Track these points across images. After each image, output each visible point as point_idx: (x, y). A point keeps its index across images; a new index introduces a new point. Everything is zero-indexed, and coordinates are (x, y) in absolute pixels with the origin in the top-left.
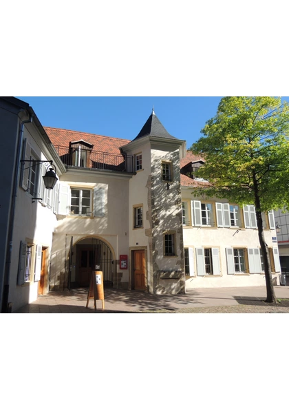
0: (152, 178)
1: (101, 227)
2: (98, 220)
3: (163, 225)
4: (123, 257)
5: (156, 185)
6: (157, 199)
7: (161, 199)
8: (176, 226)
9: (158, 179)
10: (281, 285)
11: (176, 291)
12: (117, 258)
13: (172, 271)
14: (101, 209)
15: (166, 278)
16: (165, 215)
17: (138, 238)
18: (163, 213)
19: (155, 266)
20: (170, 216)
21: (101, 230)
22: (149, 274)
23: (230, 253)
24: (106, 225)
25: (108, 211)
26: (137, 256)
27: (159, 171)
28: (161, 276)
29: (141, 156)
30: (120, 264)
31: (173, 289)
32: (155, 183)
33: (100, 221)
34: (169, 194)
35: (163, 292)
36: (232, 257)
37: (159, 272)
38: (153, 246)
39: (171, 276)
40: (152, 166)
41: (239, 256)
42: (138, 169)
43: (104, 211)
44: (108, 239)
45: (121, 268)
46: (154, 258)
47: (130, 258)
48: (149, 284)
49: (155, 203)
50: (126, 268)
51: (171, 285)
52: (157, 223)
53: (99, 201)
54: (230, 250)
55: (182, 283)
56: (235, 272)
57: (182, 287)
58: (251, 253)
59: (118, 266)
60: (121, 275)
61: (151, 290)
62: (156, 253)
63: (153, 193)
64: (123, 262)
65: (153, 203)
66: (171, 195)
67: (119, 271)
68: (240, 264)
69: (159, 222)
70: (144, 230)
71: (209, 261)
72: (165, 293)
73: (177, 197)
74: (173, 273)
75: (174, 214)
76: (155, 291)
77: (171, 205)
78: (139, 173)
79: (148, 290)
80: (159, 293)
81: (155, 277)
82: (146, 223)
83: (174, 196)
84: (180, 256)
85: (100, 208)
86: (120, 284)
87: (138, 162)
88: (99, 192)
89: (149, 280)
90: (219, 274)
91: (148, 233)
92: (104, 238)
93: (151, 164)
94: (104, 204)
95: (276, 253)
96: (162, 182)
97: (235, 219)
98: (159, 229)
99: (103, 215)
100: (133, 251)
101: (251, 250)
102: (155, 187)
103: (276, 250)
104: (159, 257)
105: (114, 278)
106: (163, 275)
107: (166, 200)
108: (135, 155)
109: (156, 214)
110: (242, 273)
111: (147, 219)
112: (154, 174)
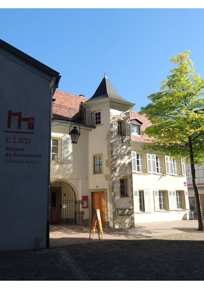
0: (111, 132)
1: (67, 172)
2: (65, 165)
3: (119, 171)
4: (85, 198)
5: (114, 138)
6: (115, 150)
7: (118, 150)
8: (128, 173)
9: (115, 134)
10: (190, 219)
11: (129, 225)
12: (80, 198)
13: (126, 209)
14: (68, 157)
15: (122, 215)
16: (120, 163)
17: (97, 182)
18: (119, 161)
19: (114, 205)
20: (124, 164)
21: (67, 174)
22: (109, 212)
23: (156, 195)
24: (72, 170)
25: (73, 158)
26: (96, 197)
27: (116, 127)
28: (119, 213)
29: (99, 113)
30: (83, 204)
31: (126, 224)
32: (113, 137)
33: (67, 166)
34: (123, 146)
35: (119, 226)
36: (157, 198)
37: (117, 210)
38: (112, 188)
39: (126, 213)
40: (111, 122)
41: (162, 197)
42: (97, 123)
43: (70, 158)
44: (73, 183)
45: (83, 207)
46: (113, 198)
47: (90, 198)
48: (109, 220)
49: (114, 154)
50: (87, 207)
51: (125, 220)
52: (115, 170)
53: (66, 150)
54: (156, 192)
55: (133, 219)
56: (159, 210)
57: (133, 221)
58: (171, 195)
59: (81, 205)
60: (83, 213)
61: (111, 224)
62: (115, 194)
63: (112, 145)
64: (85, 202)
65: (112, 153)
66: (124, 147)
67: (81, 209)
68: (162, 203)
69: (116, 169)
70: (103, 175)
71: (142, 201)
72: (121, 226)
73: (129, 148)
74: (127, 211)
75: (127, 163)
76: (114, 226)
77: (124, 155)
78: (98, 127)
79: (108, 225)
80: (117, 227)
81: (114, 214)
82: (106, 170)
83: (127, 148)
84: (131, 197)
85: (67, 155)
86: (83, 221)
87: (96, 118)
88: (66, 142)
89: (109, 216)
90: (149, 211)
91: (107, 178)
92: (69, 181)
93: (110, 121)
94: (70, 152)
95: (186, 195)
96: (118, 136)
97: (159, 167)
98: (116, 175)
99: (69, 162)
100: (92, 193)
101: (170, 192)
102: (113, 140)
103: (186, 192)
104: (116, 198)
105: (77, 216)
106: (120, 212)
107: (121, 151)
108: (94, 112)
109: (114, 162)
110: (164, 210)
111: (107, 166)
112: (112, 129)
